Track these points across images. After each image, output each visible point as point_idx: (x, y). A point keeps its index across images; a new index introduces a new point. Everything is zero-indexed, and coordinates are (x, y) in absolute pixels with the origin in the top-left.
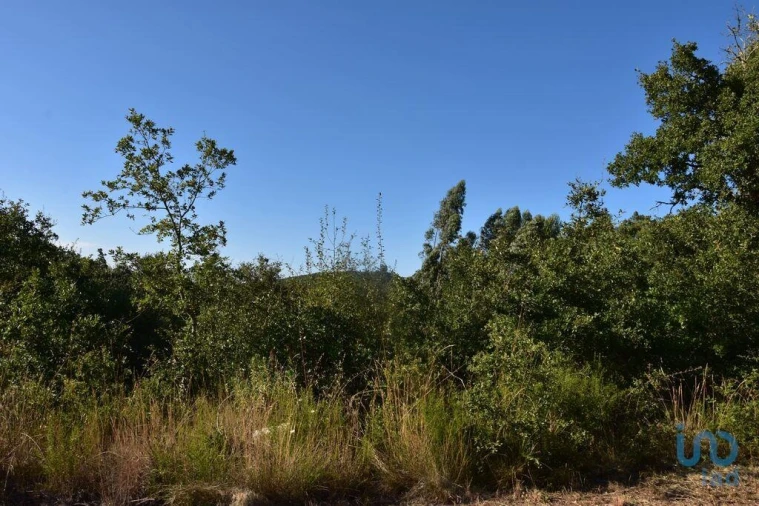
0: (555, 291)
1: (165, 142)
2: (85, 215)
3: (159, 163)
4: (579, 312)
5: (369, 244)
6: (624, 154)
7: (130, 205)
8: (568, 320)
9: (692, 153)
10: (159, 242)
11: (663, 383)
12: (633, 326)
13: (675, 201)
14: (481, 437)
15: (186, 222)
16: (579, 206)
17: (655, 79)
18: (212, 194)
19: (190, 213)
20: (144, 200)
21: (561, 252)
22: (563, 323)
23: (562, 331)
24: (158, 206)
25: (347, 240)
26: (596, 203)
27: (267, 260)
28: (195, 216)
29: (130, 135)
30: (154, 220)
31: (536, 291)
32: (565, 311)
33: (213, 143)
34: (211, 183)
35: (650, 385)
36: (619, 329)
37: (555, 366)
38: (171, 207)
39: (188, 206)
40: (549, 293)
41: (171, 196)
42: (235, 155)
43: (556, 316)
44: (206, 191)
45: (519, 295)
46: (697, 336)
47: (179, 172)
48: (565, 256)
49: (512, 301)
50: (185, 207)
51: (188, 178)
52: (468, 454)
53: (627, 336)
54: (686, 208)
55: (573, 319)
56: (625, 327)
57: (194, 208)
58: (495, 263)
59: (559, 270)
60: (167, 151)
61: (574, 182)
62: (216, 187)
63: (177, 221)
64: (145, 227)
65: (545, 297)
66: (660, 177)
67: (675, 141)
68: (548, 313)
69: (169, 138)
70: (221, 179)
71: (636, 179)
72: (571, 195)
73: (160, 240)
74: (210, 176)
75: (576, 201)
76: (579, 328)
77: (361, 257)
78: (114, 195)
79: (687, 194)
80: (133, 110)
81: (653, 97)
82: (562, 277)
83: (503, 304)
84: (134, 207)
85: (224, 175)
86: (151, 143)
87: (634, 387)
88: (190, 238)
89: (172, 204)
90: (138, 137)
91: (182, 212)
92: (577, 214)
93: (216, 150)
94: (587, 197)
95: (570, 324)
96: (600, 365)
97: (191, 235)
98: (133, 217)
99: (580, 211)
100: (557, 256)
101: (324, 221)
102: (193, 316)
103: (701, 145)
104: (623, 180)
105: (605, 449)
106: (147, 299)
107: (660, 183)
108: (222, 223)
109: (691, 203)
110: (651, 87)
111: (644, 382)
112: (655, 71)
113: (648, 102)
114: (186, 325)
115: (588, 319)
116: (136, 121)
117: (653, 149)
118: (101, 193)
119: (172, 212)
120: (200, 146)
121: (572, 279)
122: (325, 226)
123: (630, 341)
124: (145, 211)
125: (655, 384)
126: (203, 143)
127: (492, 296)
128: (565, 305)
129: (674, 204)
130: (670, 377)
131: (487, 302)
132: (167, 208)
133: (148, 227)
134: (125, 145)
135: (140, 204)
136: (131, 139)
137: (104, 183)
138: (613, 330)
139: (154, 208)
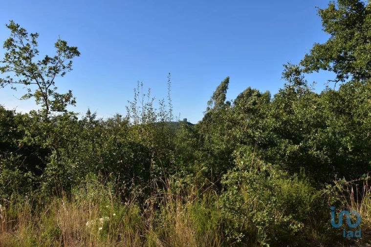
0: (275, 130)
1: (34, 42)
3: (31, 55)
4: (289, 143)
5: (164, 104)
6: (309, 54)
7: (14, 81)
8: (283, 148)
9: (349, 51)
11: (345, 187)
12: (321, 149)
13: (337, 80)
14: (230, 230)
15: (50, 92)
16: (289, 79)
17: (328, 12)
18: (64, 74)
21: (278, 106)
22: (280, 149)
23: (280, 154)
24: (32, 82)
25: (150, 101)
26: (300, 77)
27: (121, 116)
28: (56, 88)
29: (12, 37)
30: (29, 90)
31: (264, 130)
32: (281, 142)
33: (65, 43)
34: (64, 67)
35: (336, 188)
36: (314, 152)
37: (278, 178)
38: (40, 83)
39: (50, 81)
40: (271, 131)
41: (40, 76)
42: (78, 50)
43: (276, 145)
44: (61, 73)
45: (253, 133)
46: (358, 155)
47: (43, 61)
48: (281, 109)
49: (249, 136)
50: (48, 83)
51: (50, 65)
52: (221, 241)
53: (317, 155)
54: (344, 83)
55: (286, 147)
56: (316, 151)
57: (54, 83)
58: (239, 114)
59: (277, 117)
60: (36, 48)
61: (287, 64)
62: (66, 70)
63: (44, 91)
64: (24, 95)
65: (269, 134)
66: (330, 65)
67: (340, 45)
68: (271, 144)
69: (37, 40)
70: (69, 64)
71: (316, 68)
72: (285, 72)
74: (63, 63)
75: (288, 75)
76: (290, 153)
77: (158, 112)
79: (345, 75)
80: (12, 21)
81: (326, 22)
82: (279, 122)
83: (244, 138)
84: (16, 82)
85: (71, 62)
86: (25, 42)
87: (327, 189)
89: (41, 80)
90: (16, 39)
91: (47, 85)
92: (288, 84)
93: (68, 47)
94: (294, 73)
95: (285, 150)
96: (304, 175)
97: (54, 100)
98: (15, 89)
99: (291, 81)
100: (276, 109)
101: (137, 90)
102: (56, 149)
103: (355, 46)
104: (309, 69)
105: (311, 231)
106: (25, 139)
107: (330, 70)
108: (70, 91)
109: (347, 81)
110: (325, 16)
111: (332, 186)
112: (327, 7)
113: (323, 25)
114: (52, 154)
115: (296, 147)
116: (13, 28)
117: (328, 49)
119: (41, 86)
120: (57, 45)
121: (285, 123)
122: (137, 93)
123: (319, 159)
125: (340, 187)
126: (59, 43)
127: (237, 133)
128: (281, 138)
129: (337, 81)
130: (349, 183)
131: (235, 137)
132: (38, 84)
133: (26, 96)
134: (9, 43)
135: (20, 81)
136: (12, 40)
138: (309, 153)
139: (29, 83)
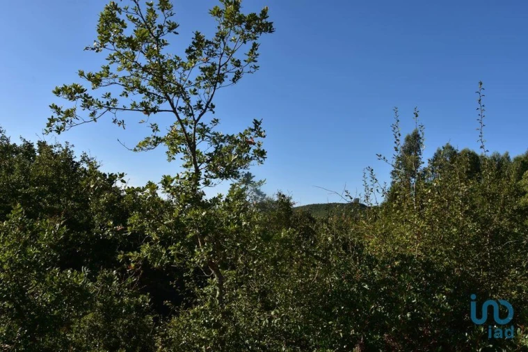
2: (52, 120)
10: (169, 160)
15: (203, 131)
19: (208, 114)
20: (139, 98)
24: (161, 107)
28: (216, 121)
30: (155, 128)
34: (238, 64)
38: (180, 109)
39: (204, 104)
41: (180, 91)
50: (200, 107)
57: (213, 106)
60: (170, 18)
63: (189, 130)
70: (251, 53)
73: (171, 159)
78: (97, 94)
84: (125, 109)
85: (255, 45)
88: (210, 154)
89: (181, 103)
91: (197, 113)
97: (212, 150)
98: (122, 123)
108: (257, 123)
114: (207, 285)
118: (75, 86)
119: (182, 116)
124: (142, 115)
132: (174, 111)
133: (147, 141)
135: (134, 105)
136: (115, 8)
137: (82, 74)
139: (154, 110)
